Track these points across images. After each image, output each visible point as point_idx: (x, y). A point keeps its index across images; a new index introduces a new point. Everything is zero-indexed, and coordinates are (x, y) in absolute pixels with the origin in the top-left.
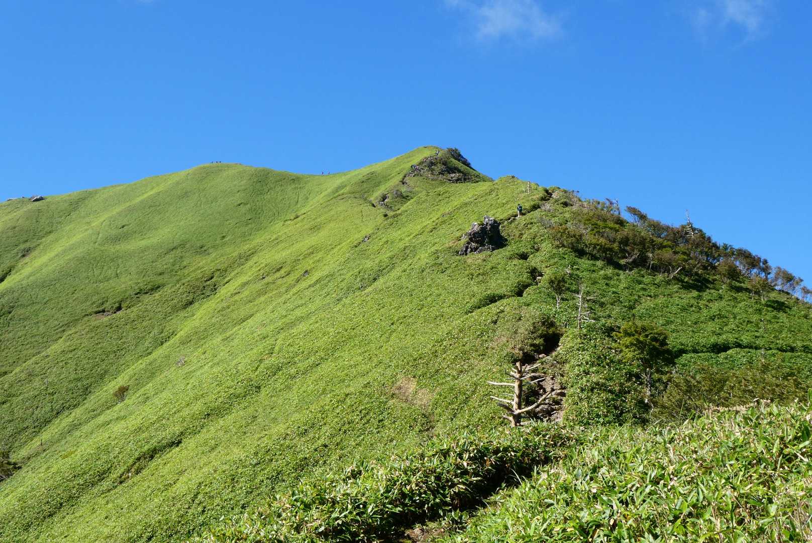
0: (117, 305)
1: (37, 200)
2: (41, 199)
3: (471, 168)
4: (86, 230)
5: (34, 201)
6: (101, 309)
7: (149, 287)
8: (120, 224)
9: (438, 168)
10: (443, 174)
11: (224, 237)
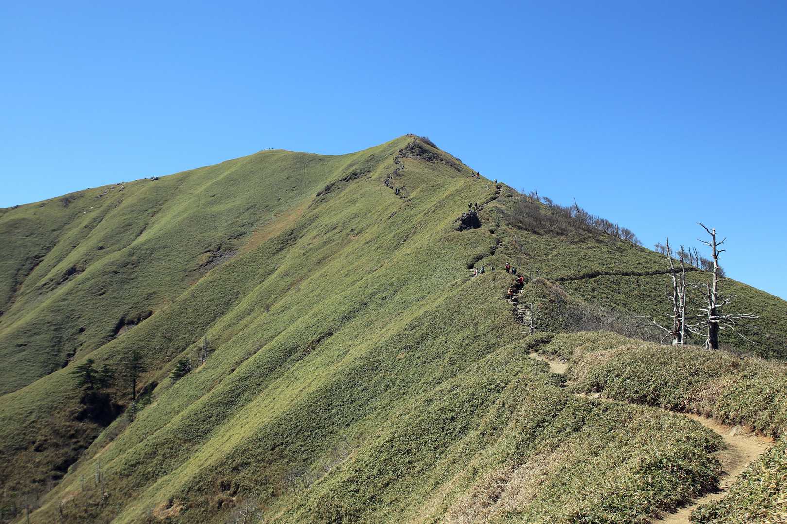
0: (217, 247)
1: (155, 179)
2: (157, 179)
3: (437, 149)
4: (191, 198)
5: (153, 180)
6: (208, 249)
7: (236, 235)
8: (212, 194)
9: (417, 150)
10: (420, 155)
11: (280, 199)
